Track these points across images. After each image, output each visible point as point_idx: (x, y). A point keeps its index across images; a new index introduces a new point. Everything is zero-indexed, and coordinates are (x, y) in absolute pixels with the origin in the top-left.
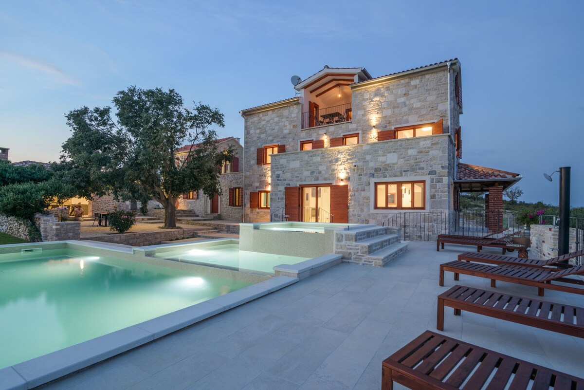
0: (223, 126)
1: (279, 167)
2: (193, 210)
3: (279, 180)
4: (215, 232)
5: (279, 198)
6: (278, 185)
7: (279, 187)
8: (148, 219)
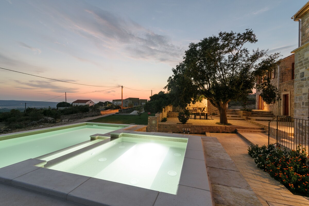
0: (256, 41)
1: (303, 62)
2: (272, 111)
3: (303, 80)
4: (259, 131)
5: (303, 103)
6: (302, 86)
7: (303, 89)
8: (232, 117)
